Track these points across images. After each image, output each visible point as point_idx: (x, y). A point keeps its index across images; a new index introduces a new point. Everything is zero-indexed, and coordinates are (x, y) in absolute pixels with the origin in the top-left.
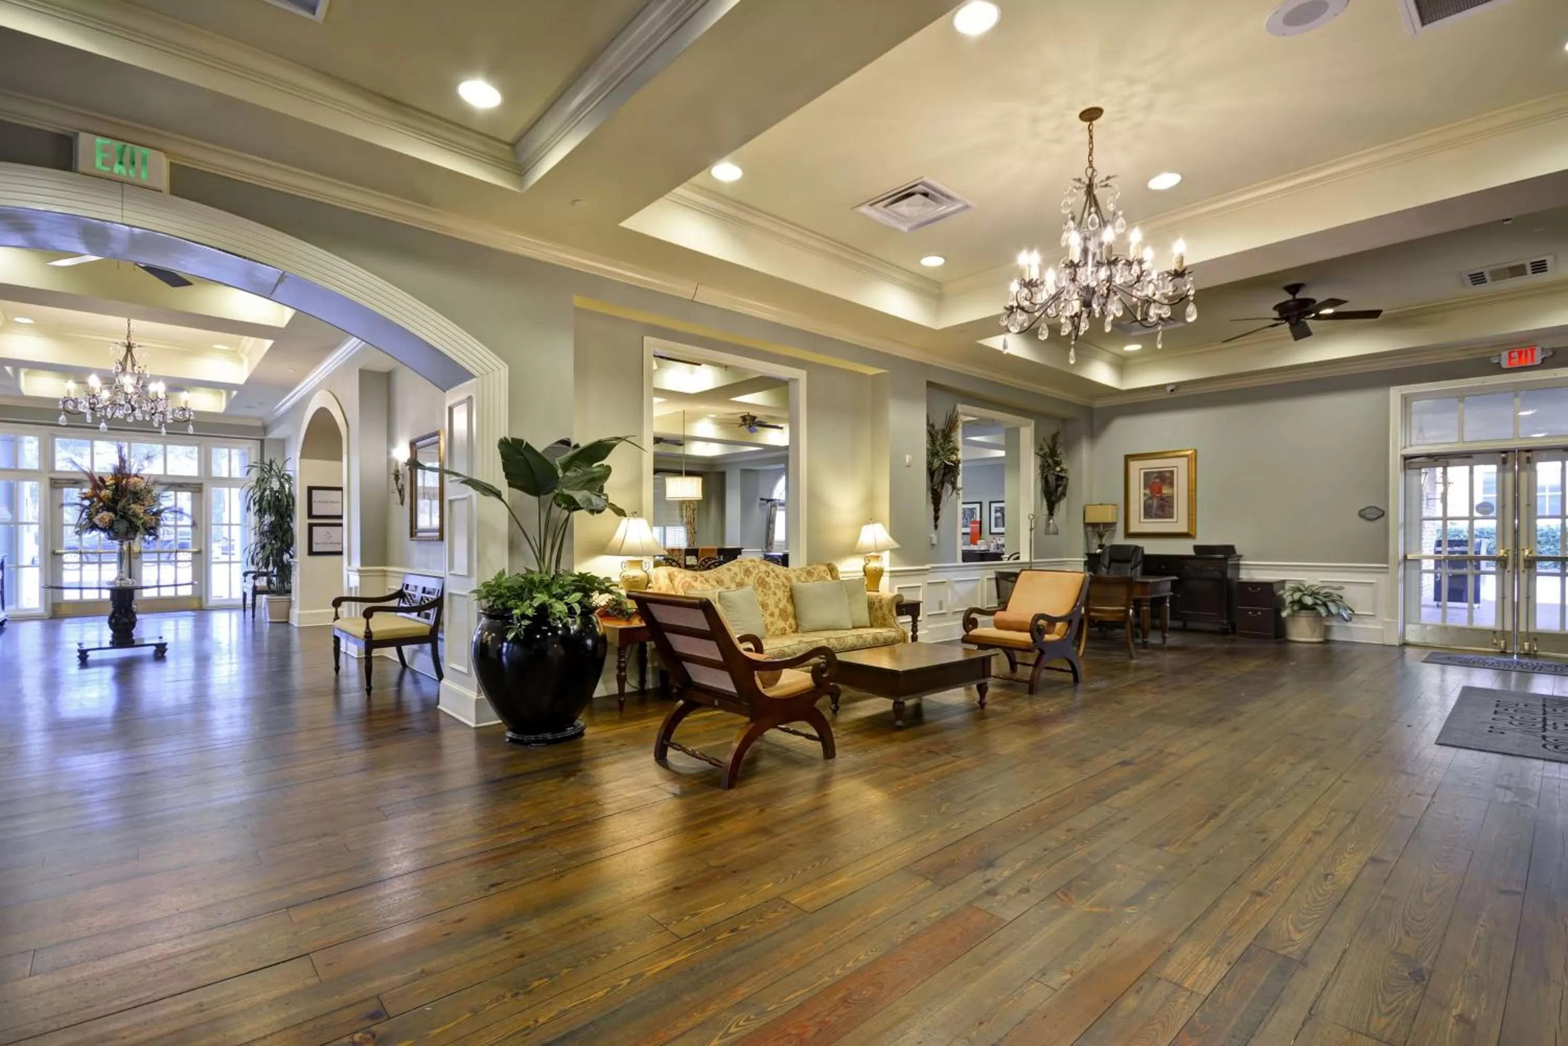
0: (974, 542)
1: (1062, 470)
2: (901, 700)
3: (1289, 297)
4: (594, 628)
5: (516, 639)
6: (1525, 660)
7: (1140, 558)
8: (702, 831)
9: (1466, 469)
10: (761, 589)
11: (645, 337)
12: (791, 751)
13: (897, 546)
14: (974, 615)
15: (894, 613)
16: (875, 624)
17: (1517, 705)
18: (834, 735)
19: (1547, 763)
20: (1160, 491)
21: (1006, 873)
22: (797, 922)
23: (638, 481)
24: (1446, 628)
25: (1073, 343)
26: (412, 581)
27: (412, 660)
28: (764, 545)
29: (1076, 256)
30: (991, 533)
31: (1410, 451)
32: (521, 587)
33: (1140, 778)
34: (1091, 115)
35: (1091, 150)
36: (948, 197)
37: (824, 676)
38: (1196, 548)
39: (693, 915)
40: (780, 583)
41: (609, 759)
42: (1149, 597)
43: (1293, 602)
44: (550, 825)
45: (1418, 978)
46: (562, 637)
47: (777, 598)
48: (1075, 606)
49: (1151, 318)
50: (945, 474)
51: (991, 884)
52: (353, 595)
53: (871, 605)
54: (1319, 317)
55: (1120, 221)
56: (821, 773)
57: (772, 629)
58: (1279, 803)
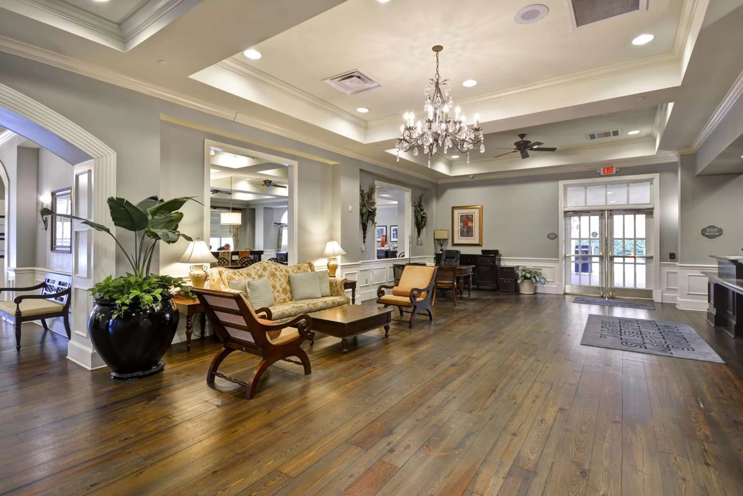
0: (383, 246)
1: (424, 213)
2: (346, 338)
3: (520, 140)
4: (171, 306)
5: (118, 318)
6: (610, 300)
7: (459, 256)
8: (233, 430)
9: (588, 217)
10: (272, 278)
11: (205, 140)
12: (288, 371)
13: (345, 253)
14: (383, 289)
15: (343, 288)
16: (333, 294)
17: (610, 323)
18: (310, 360)
19: (624, 352)
20: (467, 224)
21: (398, 438)
22: (287, 485)
23: (201, 219)
24: (581, 286)
25: (429, 157)
26: (52, 277)
27: (51, 326)
28: (276, 247)
29: (431, 117)
30: (391, 241)
31: (566, 209)
32: (123, 286)
33: (460, 373)
34: (438, 49)
35: (438, 65)
36: (370, 79)
37: (305, 330)
38: (483, 251)
39: (223, 490)
40: (283, 274)
41: (178, 386)
42: (463, 276)
43: (522, 276)
44: (136, 436)
45: (584, 475)
46: (150, 314)
47: (281, 282)
48: (430, 283)
49: (464, 148)
50: (369, 216)
51: (391, 445)
52: (11, 287)
53: (331, 284)
54: (532, 149)
55: (451, 101)
56: (303, 384)
57: (278, 300)
58: (521, 381)
